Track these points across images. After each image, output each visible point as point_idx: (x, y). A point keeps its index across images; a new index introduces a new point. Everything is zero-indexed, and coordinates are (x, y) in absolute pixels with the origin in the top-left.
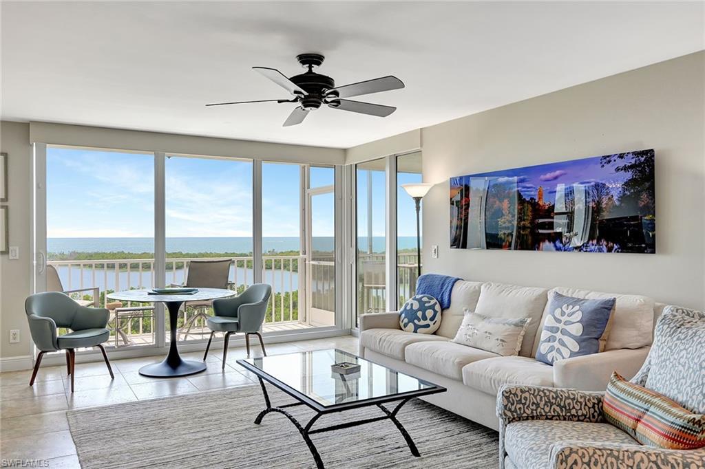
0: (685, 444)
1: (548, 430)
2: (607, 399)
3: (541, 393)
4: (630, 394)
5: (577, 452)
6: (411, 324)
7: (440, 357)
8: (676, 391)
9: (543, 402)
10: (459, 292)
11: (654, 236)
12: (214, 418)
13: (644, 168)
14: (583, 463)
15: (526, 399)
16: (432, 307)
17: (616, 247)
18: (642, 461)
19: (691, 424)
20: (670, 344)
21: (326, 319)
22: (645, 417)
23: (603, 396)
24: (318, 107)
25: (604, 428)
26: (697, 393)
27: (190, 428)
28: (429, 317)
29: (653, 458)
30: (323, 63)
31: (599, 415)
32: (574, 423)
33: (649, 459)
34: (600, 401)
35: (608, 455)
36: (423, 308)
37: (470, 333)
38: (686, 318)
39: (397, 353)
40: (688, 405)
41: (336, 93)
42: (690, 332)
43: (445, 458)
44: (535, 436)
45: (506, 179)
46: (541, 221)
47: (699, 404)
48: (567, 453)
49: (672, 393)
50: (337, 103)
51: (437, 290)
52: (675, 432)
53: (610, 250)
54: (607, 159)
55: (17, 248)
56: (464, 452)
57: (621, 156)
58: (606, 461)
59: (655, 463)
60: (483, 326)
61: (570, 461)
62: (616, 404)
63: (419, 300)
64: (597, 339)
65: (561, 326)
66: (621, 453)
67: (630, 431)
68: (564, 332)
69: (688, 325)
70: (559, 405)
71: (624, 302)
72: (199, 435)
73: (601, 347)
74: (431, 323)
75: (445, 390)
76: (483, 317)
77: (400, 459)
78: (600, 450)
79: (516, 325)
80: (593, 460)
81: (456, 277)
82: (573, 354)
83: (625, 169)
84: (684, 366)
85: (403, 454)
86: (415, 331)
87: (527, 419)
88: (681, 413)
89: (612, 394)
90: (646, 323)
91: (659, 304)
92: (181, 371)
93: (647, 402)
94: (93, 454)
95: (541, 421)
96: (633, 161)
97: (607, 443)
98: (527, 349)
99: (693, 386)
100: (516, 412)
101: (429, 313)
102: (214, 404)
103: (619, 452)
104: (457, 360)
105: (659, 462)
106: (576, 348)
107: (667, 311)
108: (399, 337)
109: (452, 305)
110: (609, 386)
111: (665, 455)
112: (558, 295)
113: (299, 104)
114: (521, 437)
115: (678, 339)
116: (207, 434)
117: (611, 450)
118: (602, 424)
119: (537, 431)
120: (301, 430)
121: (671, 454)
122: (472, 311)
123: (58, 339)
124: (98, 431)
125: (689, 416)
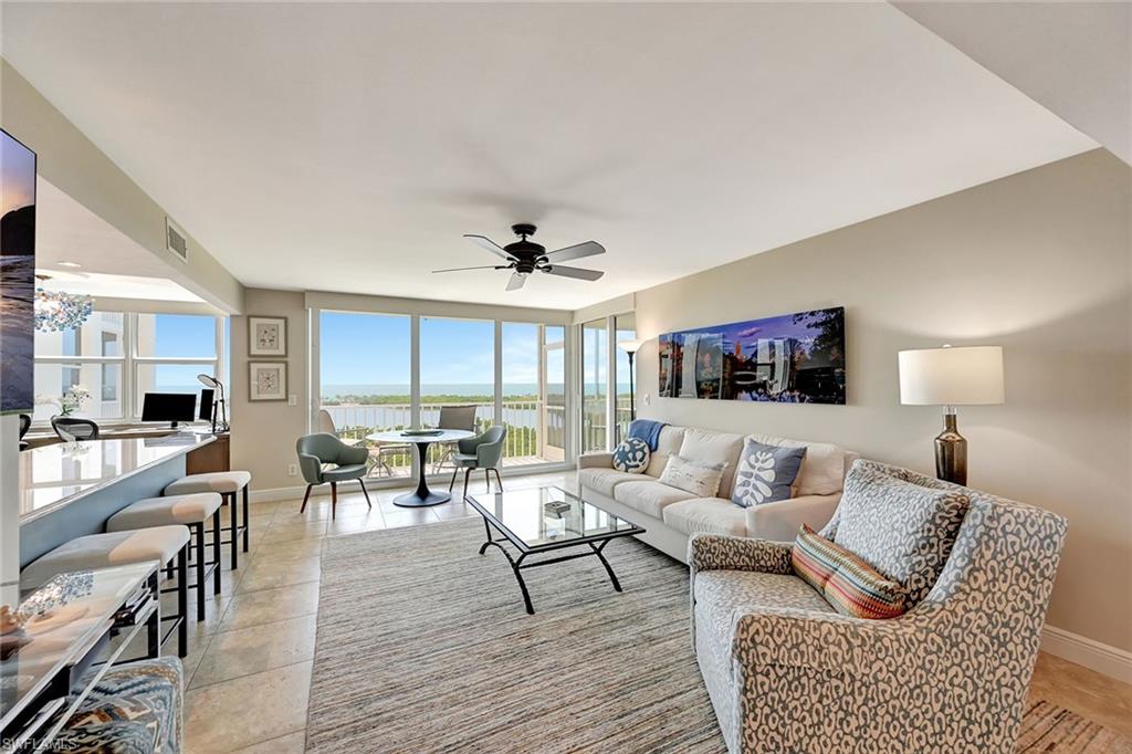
0: (877, 613)
1: (735, 583)
2: (796, 551)
3: (730, 543)
4: (818, 549)
5: (759, 621)
6: (623, 464)
7: (644, 497)
8: (866, 551)
9: (732, 553)
10: (665, 437)
11: (844, 388)
12: (445, 547)
13: (834, 325)
14: (765, 633)
15: (715, 548)
16: (642, 450)
17: (808, 398)
18: (830, 633)
19: (883, 592)
20: (860, 500)
21: (557, 455)
22: (834, 577)
23: (792, 547)
24: (530, 272)
25: (792, 581)
26: (889, 555)
27: (423, 557)
28: (638, 458)
29: (842, 630)
30: (536, 233)
31: (787, 566)
32: (763, 575)
33: (837, 631)
34: (788, 552)
35: (793, 625)
36: (633, 450)
37: (673, 474)
38: (877, 473)
39: (608, 491)
40: (880, 566)
41: (546, 260)
42: (881, 489)
43: (644, 595)
44: (722, 590)
45: (708, 335)
46: (739, 373)
47: (891, 567)
48: (749, 621)
49: (862, 552)
50: (549, 269)
51: (646, 433)
52: (866, 599)
53: (802, 400)
54: (799, 317)
55: (295, 396)
56: (663, 588)
57: (812, 314)
58: (790, 632)
59: (843, 635)
60: (685, 468)
61: (752, 630)
62: (804, 558)
63: (630, 443)
64: (789, 485)
65: (755, 472)
66: (807, 623)
67: (819, 589)
68: (758, 478)
69: (879, 482)
70: (748, 556)
71: (815, 450)
72: (429, 564)
73: (793, 493)
74: (640, 464)
75: (644, 531)
76: (685, 460)
77: (603, 594)
78: (784, 619)
79: (714, 469)
80: (776, 630)
81: (663, 422)
82: (766, 500)
83: (816, 325)
84: (874, 525)
85: (606, 589)
86: (626, 471)
87: (716, 568)
88: (872, 578)
89: (800, 546)
90: (837, 471)
91: (849, 452)
92: (429, 501)
93: (836, 560)
94: (332, 581)
95: (730, 572)
96: (824, 319)
97: (793, 610)
98: (725, 491)
99: (885, 547)
100: (705, 560)
101: (639, 455)
102: (449, 533)
103: (804, 621)
104: (659, 501)
105: (849, 635)
106: (769, 493)
107: (856, 464)
108: (610, 476)
109: (659, 448)
110: (798, 538)
111: (855, 627)
112: (753, 442)
113: (514, 270)
114: (709, 589)
115: (868, 496)
116: (435, 564)
117: (796, 620)
118: (791, 577)
119: (724, 583)
120: (513, 565)
121: (861, 625)
122: (676, 453)
123: (323, 474)
124: (344, 557)
125: (881, 583)
